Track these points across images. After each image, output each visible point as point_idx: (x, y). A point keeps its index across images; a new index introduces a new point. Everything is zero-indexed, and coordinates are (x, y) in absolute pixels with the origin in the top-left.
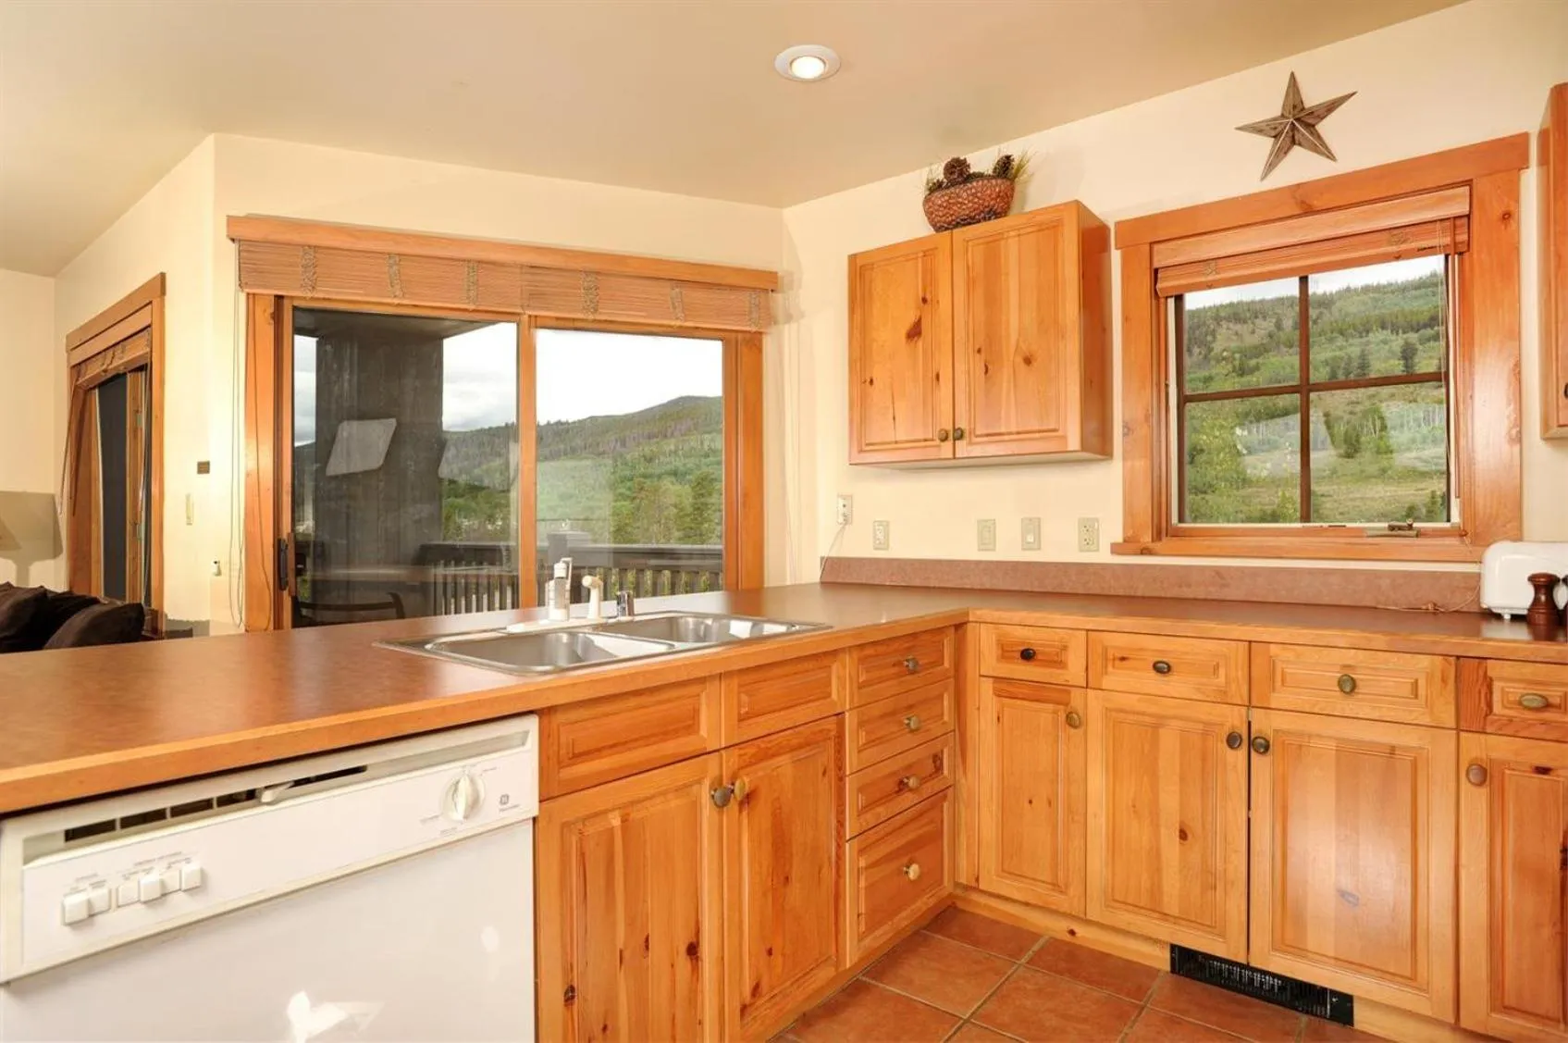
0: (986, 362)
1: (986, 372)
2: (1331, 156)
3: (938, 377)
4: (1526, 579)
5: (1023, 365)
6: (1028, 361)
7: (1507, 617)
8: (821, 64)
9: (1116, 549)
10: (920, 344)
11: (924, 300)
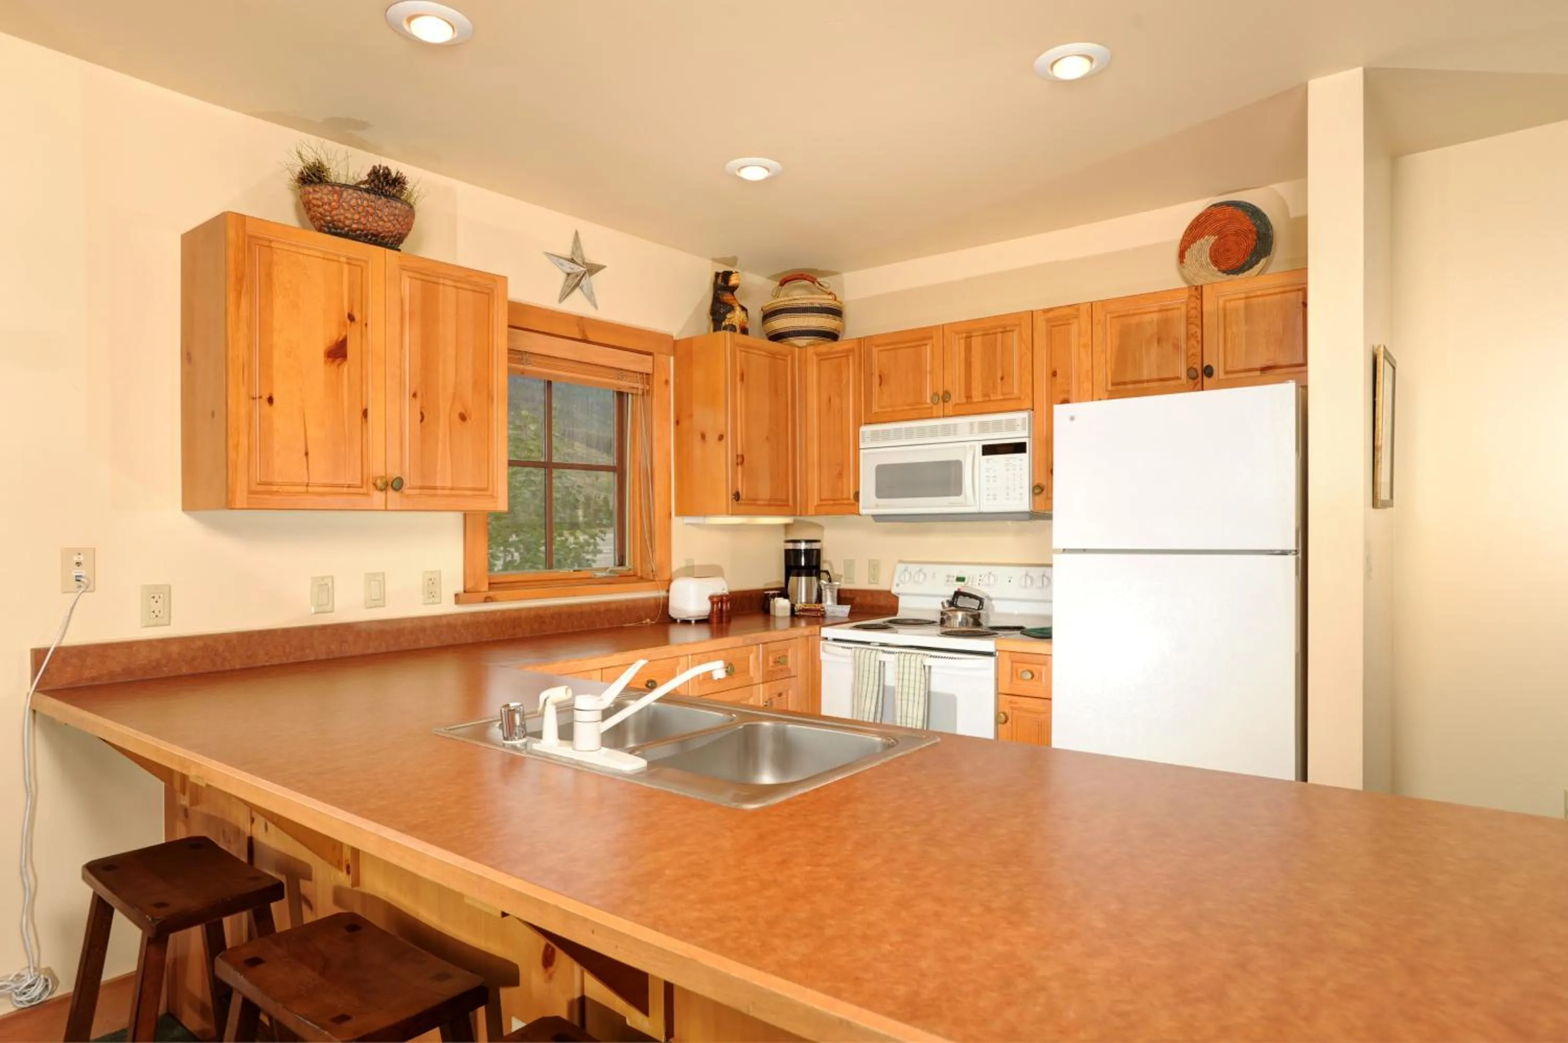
0: (422, 407)
1: (422, 420)
2: (595, 306)
3: (365, 413)
4: (707, 598)
5: (458, 420)
6: (463, 418)
7: (693, 622)
8: (451, 29)
9: (458, 599)
10: (345, 367)
11: (351, 318)
